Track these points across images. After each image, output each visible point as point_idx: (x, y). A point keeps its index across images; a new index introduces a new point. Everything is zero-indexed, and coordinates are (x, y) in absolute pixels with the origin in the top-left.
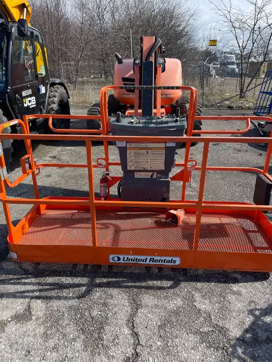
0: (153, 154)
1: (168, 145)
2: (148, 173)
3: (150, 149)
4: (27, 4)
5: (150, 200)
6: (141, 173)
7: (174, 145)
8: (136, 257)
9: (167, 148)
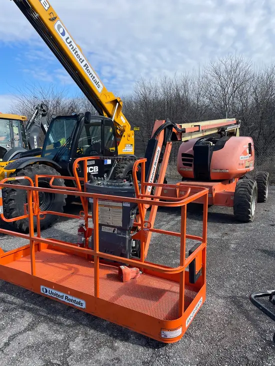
0: (114, 212)
1: (124, 205)
2: (111, 228)
3: (112, 206)
4: (118, 100)
5: (111, 253)
6: (106, 227)
7: (129, 205)
8: (57, 292)
9: (123, 207)
